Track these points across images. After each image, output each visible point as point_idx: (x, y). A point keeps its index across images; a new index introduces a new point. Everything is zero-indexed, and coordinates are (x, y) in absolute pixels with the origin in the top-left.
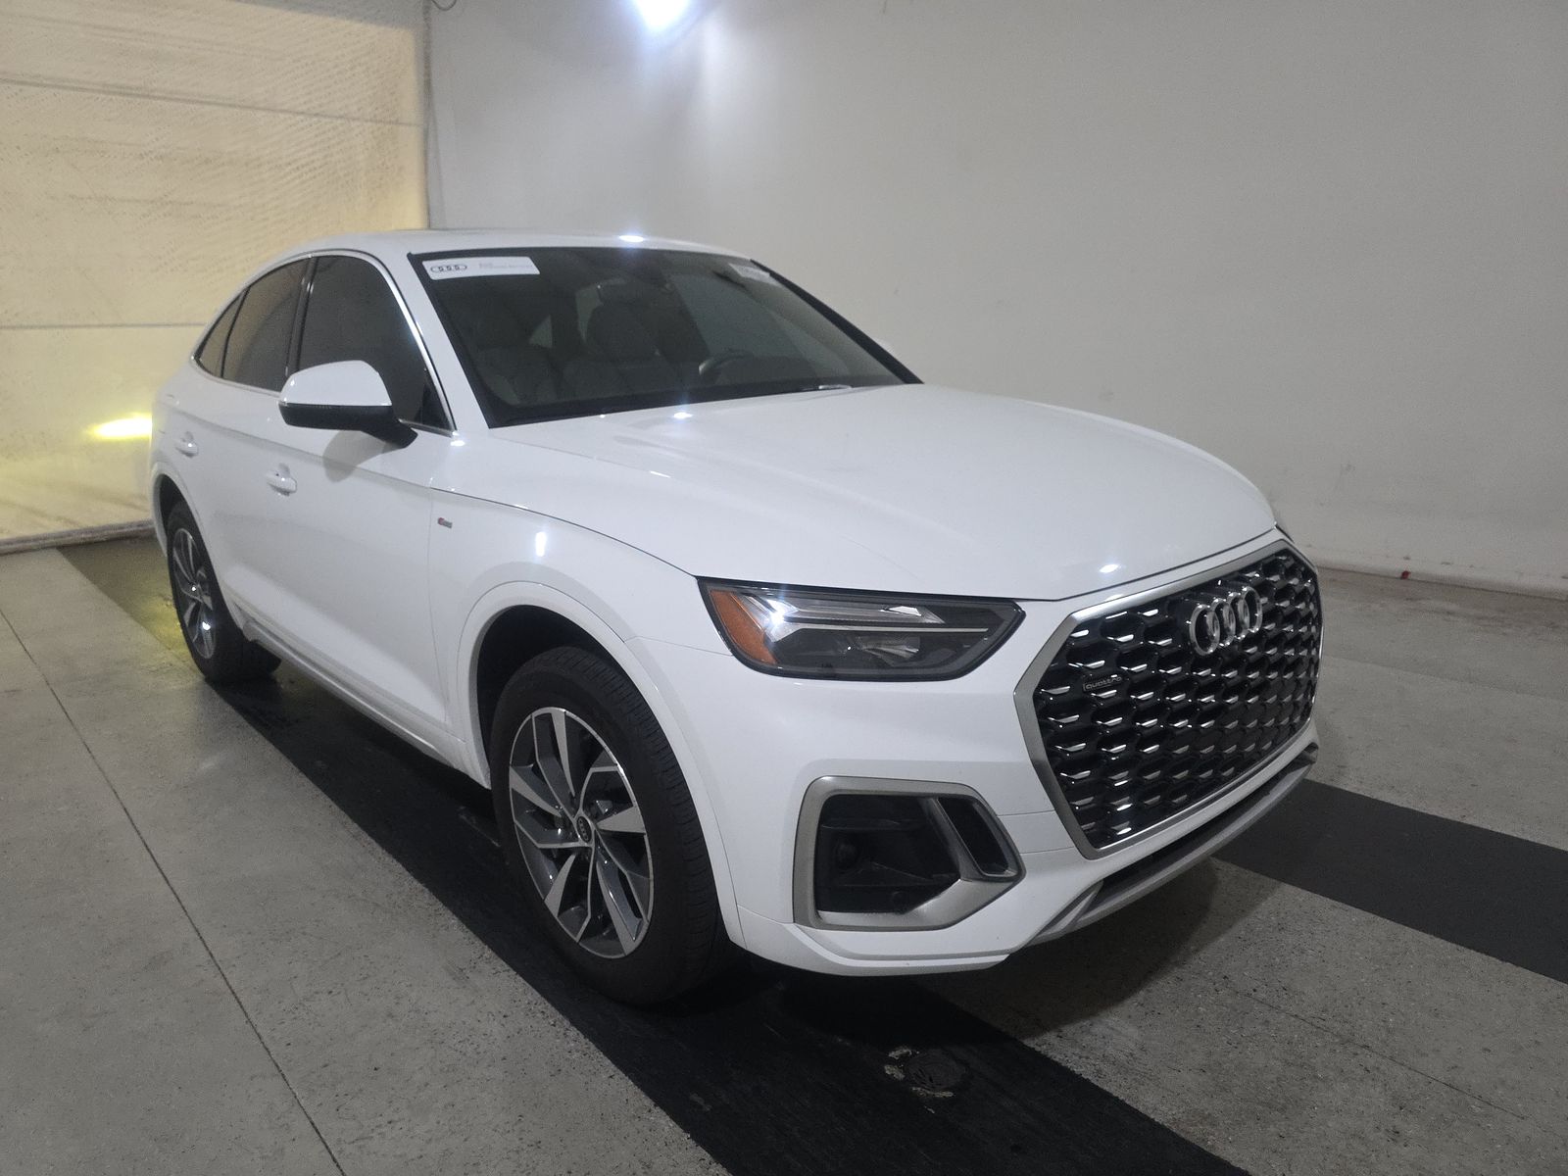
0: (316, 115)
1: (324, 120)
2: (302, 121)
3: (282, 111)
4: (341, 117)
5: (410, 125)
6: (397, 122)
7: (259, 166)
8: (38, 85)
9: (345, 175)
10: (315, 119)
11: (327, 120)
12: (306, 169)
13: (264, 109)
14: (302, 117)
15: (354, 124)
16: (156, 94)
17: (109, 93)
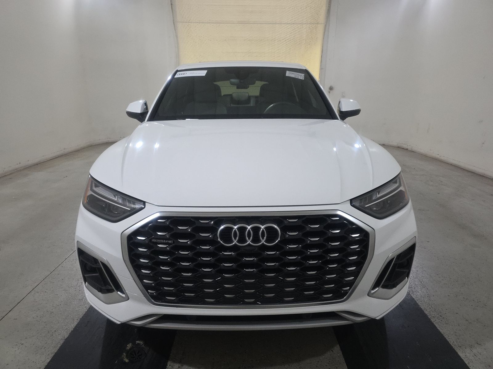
0: (293, 24)
1: (295, 25)
2: (289, 26)
3: (284, 24)
4: (300, 24)
5: (321, 24)
6: (318, 24)
7: (275, 41)
8: (223, 23)
9: (299, 42)
10: (293, 25)
11: (296, 25)
12: (288, 40)
13: (278, 24)
14: (289, 25)
15: (304, 25)
16: (251, 22)
17: (240, 23)
